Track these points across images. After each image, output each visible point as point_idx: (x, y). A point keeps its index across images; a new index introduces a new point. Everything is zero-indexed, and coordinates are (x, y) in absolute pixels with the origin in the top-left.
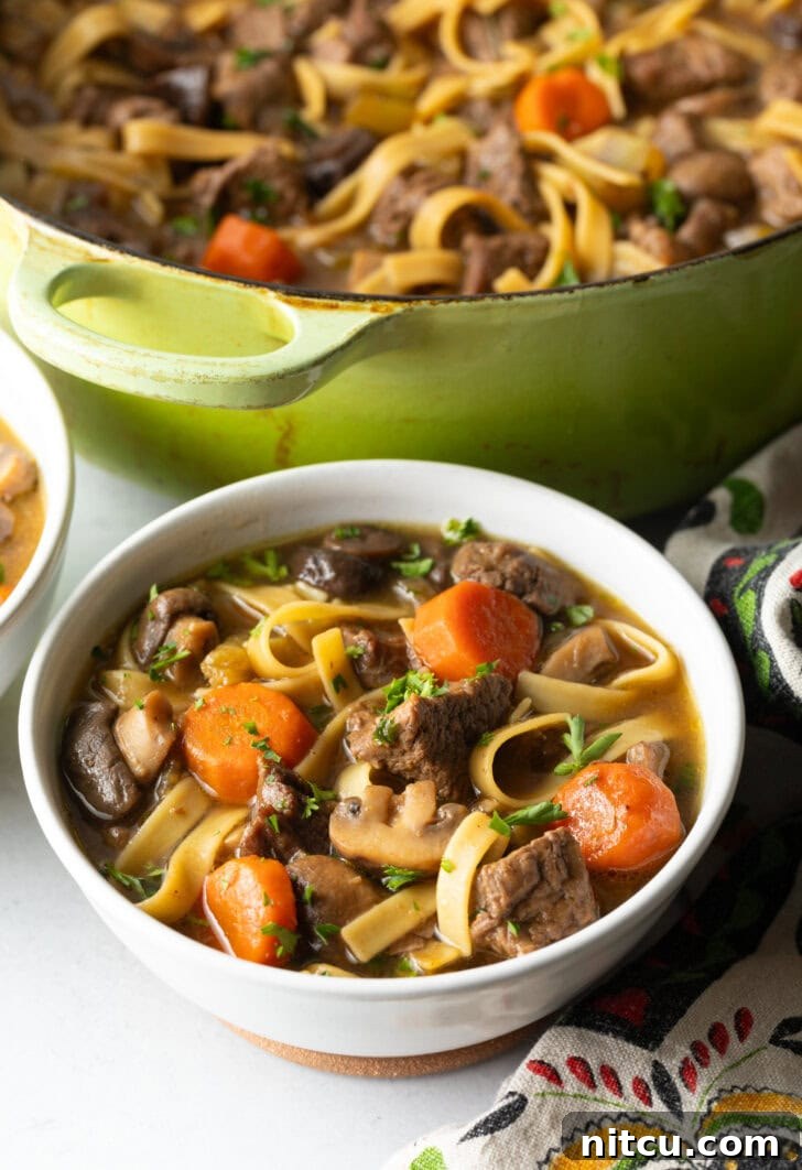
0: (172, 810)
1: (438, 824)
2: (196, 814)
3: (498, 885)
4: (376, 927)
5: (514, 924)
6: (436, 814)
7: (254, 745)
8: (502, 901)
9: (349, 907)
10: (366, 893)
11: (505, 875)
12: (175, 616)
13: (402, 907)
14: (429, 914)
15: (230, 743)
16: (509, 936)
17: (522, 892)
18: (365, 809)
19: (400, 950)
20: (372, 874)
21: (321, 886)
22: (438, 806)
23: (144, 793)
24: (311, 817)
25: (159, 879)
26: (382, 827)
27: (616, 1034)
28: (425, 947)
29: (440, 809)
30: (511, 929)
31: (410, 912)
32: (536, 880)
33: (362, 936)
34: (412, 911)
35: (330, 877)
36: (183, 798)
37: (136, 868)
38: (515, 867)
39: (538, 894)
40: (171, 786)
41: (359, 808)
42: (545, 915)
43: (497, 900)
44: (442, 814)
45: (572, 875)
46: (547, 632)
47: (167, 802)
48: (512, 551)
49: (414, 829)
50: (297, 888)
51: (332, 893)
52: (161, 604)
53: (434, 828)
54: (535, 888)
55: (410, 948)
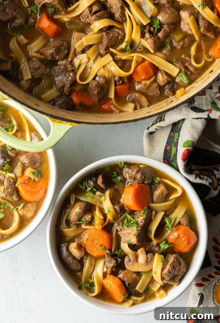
0: (89, 266)
1: (148, 260)
2: (94, 263)
4: (142, 285)
5: (172, 281)
7: (103, 249)
9: (136, 282)
10: (138, 278)
13: (146, 278)
14: (151, 277)
15: (97, 250)
18: (132, 260)
20: (139, 274)
21: (129, 281)
22: (147, 255)
23: (81, 262)
24: (120, 262)
25: (93, 283)
26: (136, 263)
28: (153, 284)
33: (140, 288)
34: (148, 278)
35: (130, 278)
36: (90, 261)
37: (87, 282)
38: (169, 272)
40: (86, 259)
41: (130, 260)
44: (148, 257)
46: (151, 188)
47: (87, 264)
49: (144, 263)
50: (123, 282)
51: (131, 281)
53: (148, 262)
55: (150, 285)
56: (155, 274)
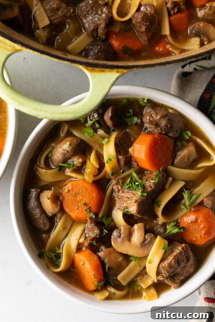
0: (61, 228)
1: (146, 242)
2: (68, 227)
4: (128, 274)
6: (145, 238)
7: (86, 210)
9: (120, 268)
10: (124, 263)
11: (168, 268)
13: (135, 266)
14: (143, 267)
15: (78, 209)
18: (122, 236)
19: (135, 279)
20: (127, 258)
21: (111, 264)
22: (145, 234)
23: (52, 220)
24: (105, 235)
26: (128, 242)
28: (143, 277)
29: (146, 236)
31: (138, 268)
33: (124, 278)
35: (113, 260)
36: (64, 223)
37: (52, 250)
38: (171, 265)
40: (60, 219)
41: (120, 236)
44: (147, 237)
46: (175, 144)
47: (59, 225)
49: (138, 245)
50: (103, 264)
51: (114, 265)
53: (145, 244)
55: (138, 279)
56: (150, 263)
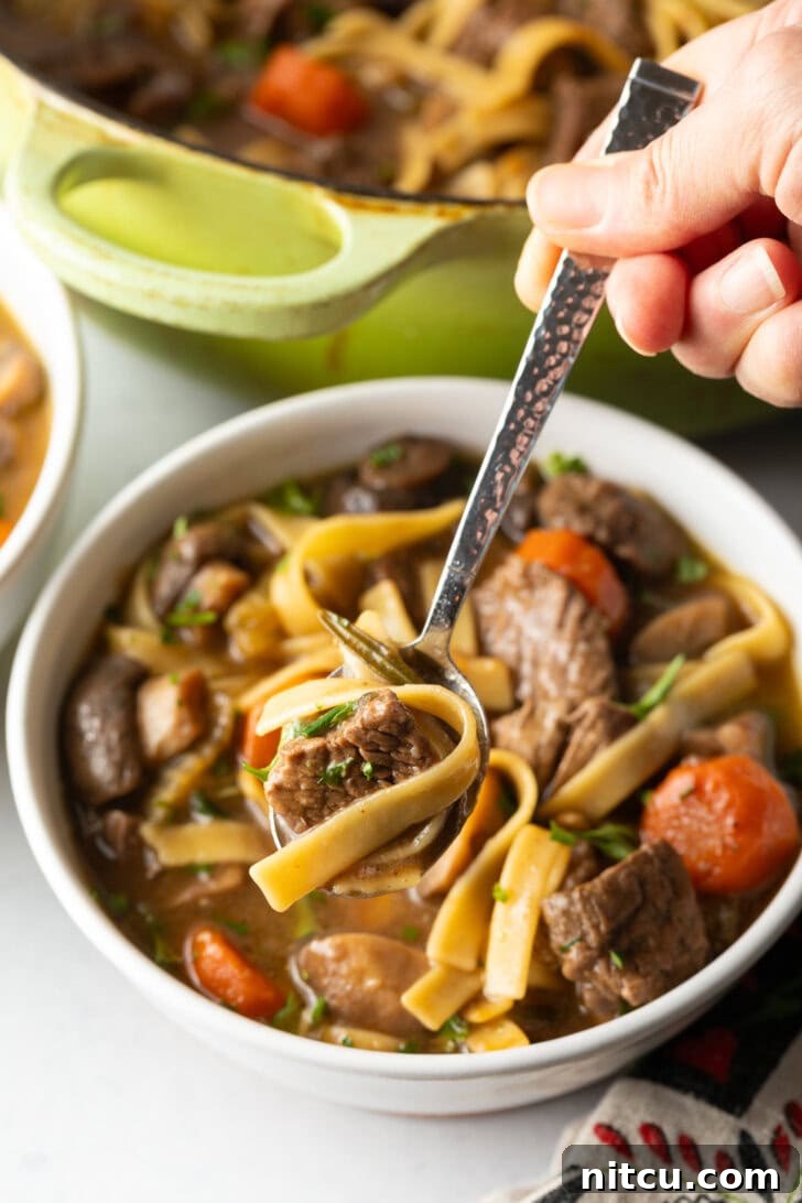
3: (596, 908)
5: (620, 954)
8: (603, 928)
11: (605, 898)
12: (203, 560)
16: (613, 968)
17: (624, 915)
27: (699, 1095)
30: (616, 960)
32: (639, 899)
38: (614, 886)
39: (642, 917)
42: (652, 942)
43: (596, 927)
45: (678, 894)
48: (611, 490)
52: (186, 543)
54: (638, 910)
